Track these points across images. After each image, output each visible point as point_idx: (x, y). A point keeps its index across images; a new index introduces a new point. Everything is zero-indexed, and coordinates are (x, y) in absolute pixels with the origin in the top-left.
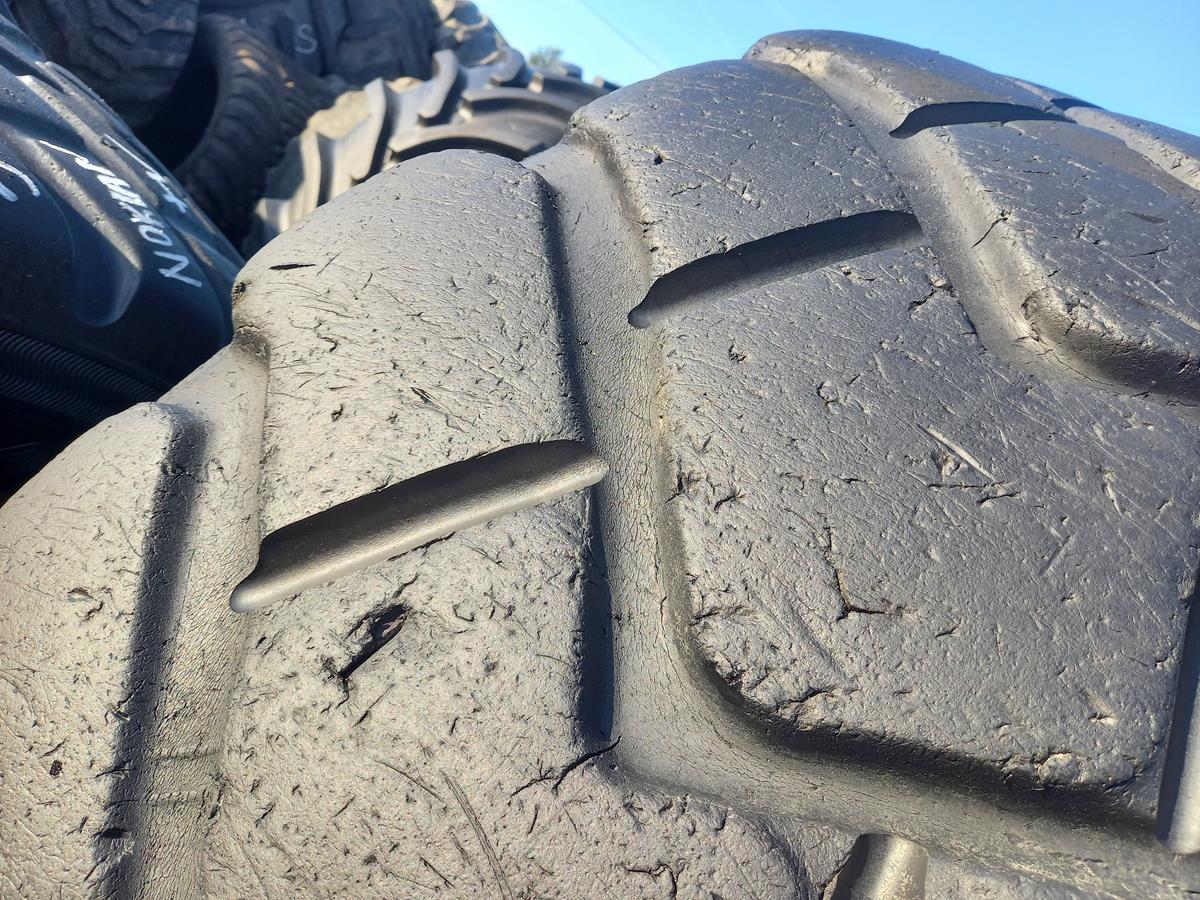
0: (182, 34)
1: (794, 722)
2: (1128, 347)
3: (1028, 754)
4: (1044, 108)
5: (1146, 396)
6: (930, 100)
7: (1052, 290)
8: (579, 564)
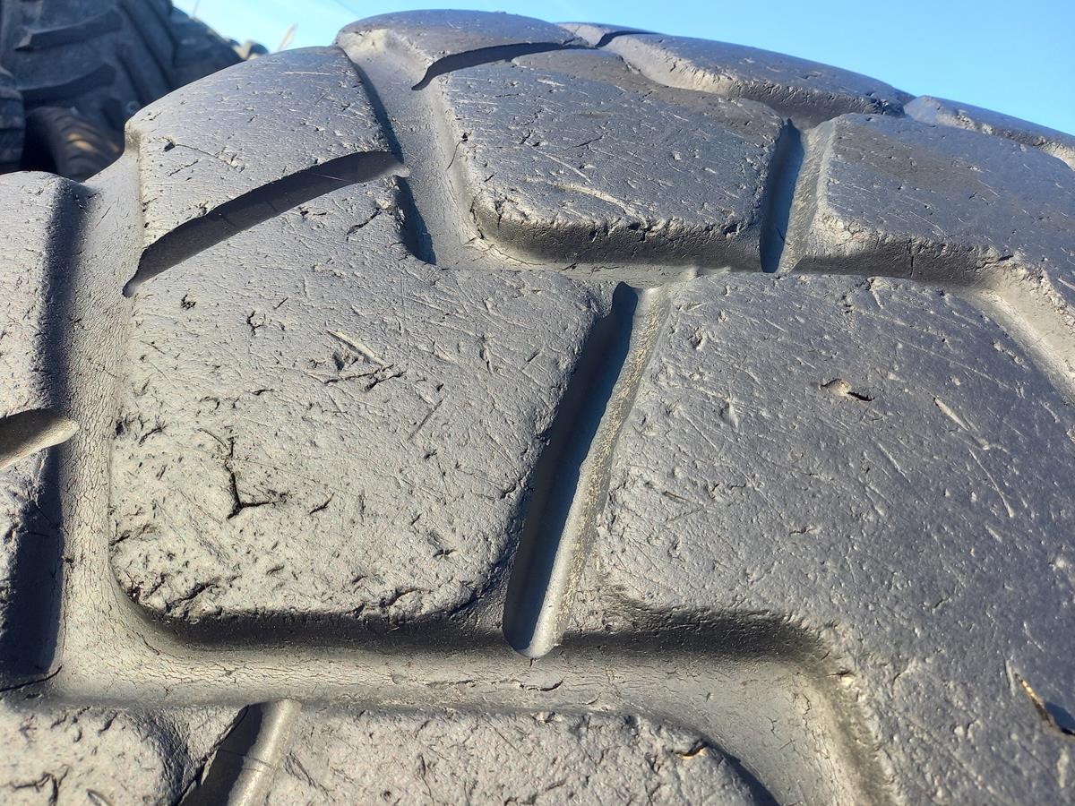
0: (13, 130)
1: (185, 617)
2: (544, 229)
3: (378, 599)
4: (563, 42)
5: (574, 268)
6: (448, 53)
7: (485, 193)
8: (18, 519)
